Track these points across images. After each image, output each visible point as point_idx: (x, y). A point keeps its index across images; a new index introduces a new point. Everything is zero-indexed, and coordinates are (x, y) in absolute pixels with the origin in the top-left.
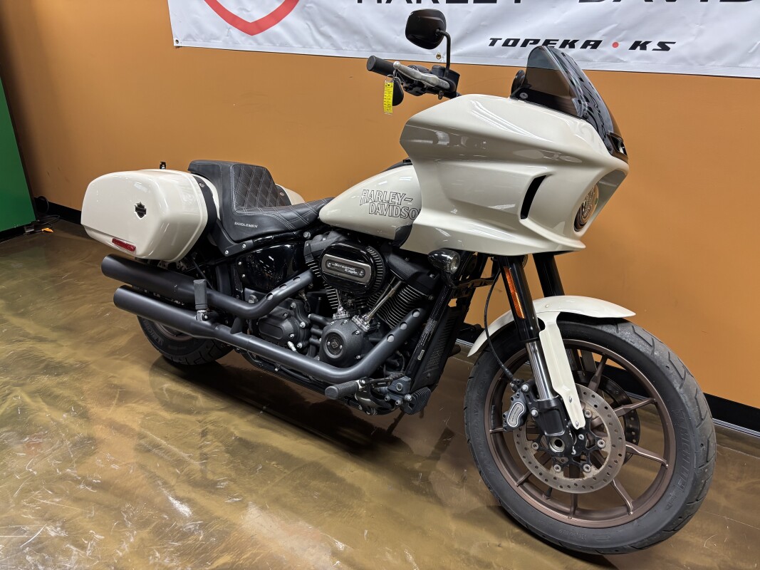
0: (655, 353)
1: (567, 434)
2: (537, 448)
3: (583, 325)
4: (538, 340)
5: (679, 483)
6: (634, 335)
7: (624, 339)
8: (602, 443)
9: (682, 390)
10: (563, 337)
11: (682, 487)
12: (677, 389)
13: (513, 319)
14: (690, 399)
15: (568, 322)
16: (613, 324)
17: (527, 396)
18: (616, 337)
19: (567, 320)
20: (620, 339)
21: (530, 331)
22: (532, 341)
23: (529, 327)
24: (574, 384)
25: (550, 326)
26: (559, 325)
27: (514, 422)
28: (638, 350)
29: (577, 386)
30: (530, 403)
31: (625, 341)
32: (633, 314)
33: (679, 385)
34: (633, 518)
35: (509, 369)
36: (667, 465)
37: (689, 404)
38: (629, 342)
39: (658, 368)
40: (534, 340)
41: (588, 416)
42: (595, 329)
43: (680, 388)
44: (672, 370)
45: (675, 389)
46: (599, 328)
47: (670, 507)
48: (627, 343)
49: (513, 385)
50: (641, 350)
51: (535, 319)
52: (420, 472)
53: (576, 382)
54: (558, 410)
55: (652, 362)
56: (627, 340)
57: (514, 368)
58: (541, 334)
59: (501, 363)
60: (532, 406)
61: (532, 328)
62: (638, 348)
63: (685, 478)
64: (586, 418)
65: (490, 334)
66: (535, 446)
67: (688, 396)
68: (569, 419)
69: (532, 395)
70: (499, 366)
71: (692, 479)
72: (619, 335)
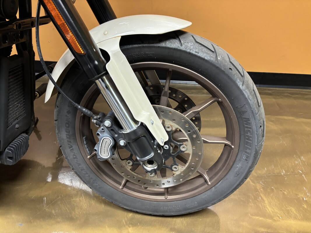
0: (219, 58)
1: (156, 153)
2: (131, 163)
3: (146, 45)
4: (107, 74)
5: (244, 158)
6: (197, 44)
7: (188, 51)
8: (184, 147)
9: (244, 87)
10: (130, 62)
11: (246, 160)
12: (241, 86)
13: (73, 58)
14: (251, 93)
15: (131, 46)
16: (174, 38)
17: (112, 130)
18: (181, 51)
19: (129, 44)
20: (185, 52)
21: (95, 66)
22: (101, 77)
23: (93, 62)
24: (151, 106)
25: (114, 54)
26: (123, 51)
27: (106, 154)
28: (203, 59)
29: (154, 108)
30: (116, 136)
31: (190, 53)
32: (189, 24)
33: (242, 83)
34: (211, 187)
35: (86, 107)
36: (233, 147)
37: (251, 97)
38: (194, 53)
39: (223, 72)
40: (103, 75)
41: (169, 130)
42: (159, 47)
43: (243, 85)
44: (234, 71)
45: (238, 87)
46: (163, 44)
47: (238, 174)
48: (192, 54)
49: (95, 121)
50: (206, 58)
51: (97, 52)
52: (44, 197)
53: (152, 104)
54: (144, 136)
55: (217, 68)
56: (191, 52)
57: (89, 105)
58: (108, 66)
59: (76, 104)
60: (118, 137)
61: (96, 63)
62: (203, 57)
63: (248, 153)
64: (167, 132)
65: (56, 81)
66: (129, 163)
67: (249, 90)
68: (154, 139)
69: (116, 128)
70: (76, 109)
71: (254, 153)
72: (183, 48)
